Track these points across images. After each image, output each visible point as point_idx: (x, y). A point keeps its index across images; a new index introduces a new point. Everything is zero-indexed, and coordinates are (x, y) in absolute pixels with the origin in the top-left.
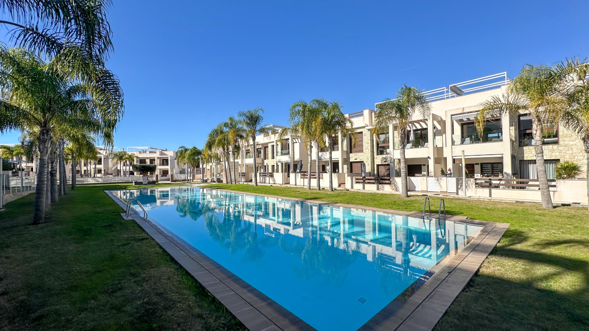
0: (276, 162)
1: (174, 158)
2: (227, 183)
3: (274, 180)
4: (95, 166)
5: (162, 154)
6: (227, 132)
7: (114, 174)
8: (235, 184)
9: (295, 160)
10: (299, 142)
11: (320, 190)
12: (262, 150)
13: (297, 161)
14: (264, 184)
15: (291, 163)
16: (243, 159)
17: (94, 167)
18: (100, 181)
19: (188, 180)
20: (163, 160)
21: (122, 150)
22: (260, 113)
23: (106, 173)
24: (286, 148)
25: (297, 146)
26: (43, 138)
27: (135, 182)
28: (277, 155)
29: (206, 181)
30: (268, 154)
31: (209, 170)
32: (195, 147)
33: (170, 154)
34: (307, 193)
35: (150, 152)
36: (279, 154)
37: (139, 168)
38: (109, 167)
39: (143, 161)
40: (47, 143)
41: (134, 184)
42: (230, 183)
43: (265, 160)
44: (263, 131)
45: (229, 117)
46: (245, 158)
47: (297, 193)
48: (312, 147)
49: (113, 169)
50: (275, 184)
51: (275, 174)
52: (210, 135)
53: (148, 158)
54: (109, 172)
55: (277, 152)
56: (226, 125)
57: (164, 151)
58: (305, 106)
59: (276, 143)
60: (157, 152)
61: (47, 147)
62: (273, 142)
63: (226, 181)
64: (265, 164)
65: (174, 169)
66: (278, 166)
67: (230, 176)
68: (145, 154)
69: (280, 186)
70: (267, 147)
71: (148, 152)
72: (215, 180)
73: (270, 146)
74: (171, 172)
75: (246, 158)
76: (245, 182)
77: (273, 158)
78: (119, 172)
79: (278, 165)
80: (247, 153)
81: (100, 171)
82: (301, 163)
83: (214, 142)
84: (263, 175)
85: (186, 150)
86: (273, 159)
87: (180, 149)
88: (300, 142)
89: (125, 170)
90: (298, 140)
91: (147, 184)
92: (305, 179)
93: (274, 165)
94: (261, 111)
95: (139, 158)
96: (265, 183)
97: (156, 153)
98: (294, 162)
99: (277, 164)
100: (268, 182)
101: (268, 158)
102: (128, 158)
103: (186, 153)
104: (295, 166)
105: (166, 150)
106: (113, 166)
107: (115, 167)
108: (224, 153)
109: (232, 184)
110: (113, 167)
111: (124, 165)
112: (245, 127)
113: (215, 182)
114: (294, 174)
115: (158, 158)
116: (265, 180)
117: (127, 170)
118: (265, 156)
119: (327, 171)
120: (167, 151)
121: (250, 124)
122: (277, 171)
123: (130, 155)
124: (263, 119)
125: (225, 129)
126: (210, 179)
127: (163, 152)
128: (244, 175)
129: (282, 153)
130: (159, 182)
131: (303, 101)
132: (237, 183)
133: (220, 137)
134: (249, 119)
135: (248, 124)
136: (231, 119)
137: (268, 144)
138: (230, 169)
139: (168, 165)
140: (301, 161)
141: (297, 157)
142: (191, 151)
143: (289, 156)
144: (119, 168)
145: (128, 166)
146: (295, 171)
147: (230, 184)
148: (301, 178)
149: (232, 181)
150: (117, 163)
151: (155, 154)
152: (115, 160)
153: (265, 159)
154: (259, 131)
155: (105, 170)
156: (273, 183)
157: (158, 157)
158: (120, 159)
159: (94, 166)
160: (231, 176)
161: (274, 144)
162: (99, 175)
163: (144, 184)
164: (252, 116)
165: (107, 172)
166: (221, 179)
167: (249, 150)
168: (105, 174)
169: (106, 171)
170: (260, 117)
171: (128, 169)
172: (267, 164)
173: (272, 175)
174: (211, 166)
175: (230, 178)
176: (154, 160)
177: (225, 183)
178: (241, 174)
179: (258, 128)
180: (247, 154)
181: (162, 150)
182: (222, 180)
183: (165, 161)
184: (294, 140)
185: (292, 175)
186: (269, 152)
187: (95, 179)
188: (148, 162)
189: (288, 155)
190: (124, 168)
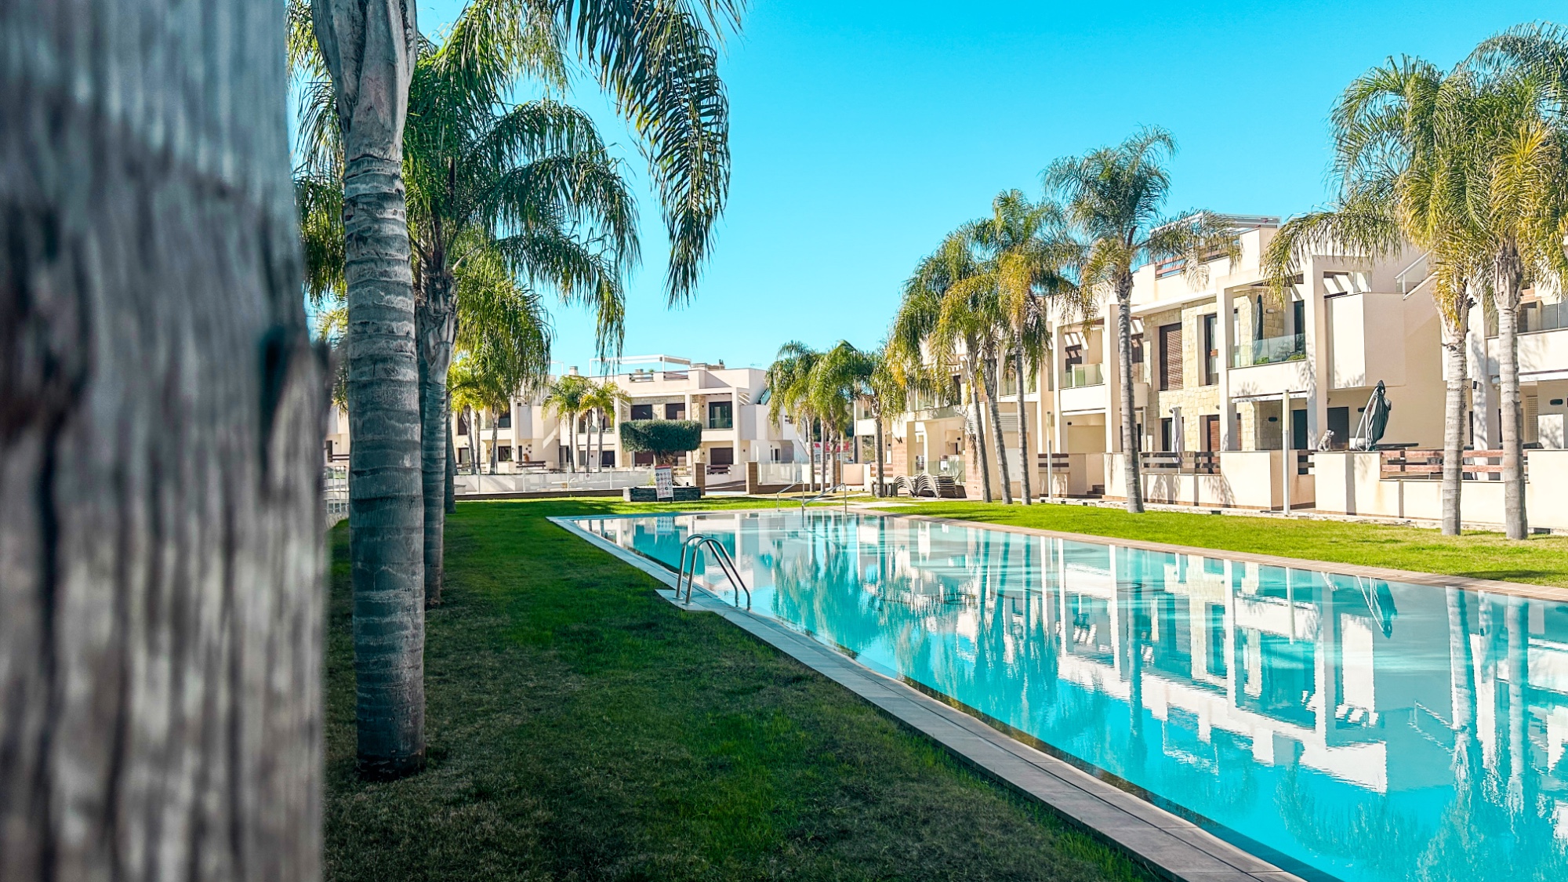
0: (1229, 399)
1: (753, 396)
2: (989, 500)
3: (1224, 490)
4: (495, 434)
5: (708, 381)
6: (986, 265)
7: (549, 465)
8: (1029, 503)
9: (1340, 383)
10: (1358, 291)
11: (1523, 535)
12: (1147, 346)
13: (1347, 392)
14: (1172, 507)
15: (1314, 400)
16: (1051, 389)
17: (490, 438)
18: (511, 486)
19: (817, 488)
20: (713, 405)
21: (572, 372)
22: (1158, 158)
23: (523, 460)
24: (1283, 325)
25: (1349, 315)
26: (435, 311)
27: (632, 491)
28: (1231, 365)
29: (891, 491)
30: (1180, 361)
31: (900, 441)
32: (846, 345)
33: (736, 383)
34: (1454, 550)
35: (668, 376)
36: (1245, 356)
37: (645, 436)
38: (535, 436)
39: (641, 410)
40: (446, 325)
41: (626, 497)
42: (1005, 498)
43: (1162, 394)
44: (1168, 243)
45: (996, 194)
46: (1061, 388)
47: (1387, 545)
48: (1470, 304)
49: (546, 443)
50: (1228, 506)
51: (1227, 460)
52: (915, 287)
53: (659, 399)
54: (534, 458)
55: (1232, 350)
56: (983, 233)
57: (715, 368)
58: (1430, 85)
59: (1228, 303)
60: (689, 374)
61: (447, 343)
62: (1212, 299)
63: (981, 488)
64: (1164, 414)
65: (752, 442)
66: (1236, 418)
67: (1000, 468)
68: (647, 384)
69: (1264, 515)
70: (1178, 326)
71: (658, 377)
72: (933, 485)
73: (1190, 322)
74: (740, 455)
75: (1066, 384)
76: (1069, 496)
77: (1210, 379)
78: (565, 454)
79: (1239, 415)
80: (1069, 363)
81: (504, 453)
82: (1381, 397)
83: (934, 317)
84: (1162, 466)
85: (809, 360)
86: (1209, 383)
87: (785, 356)
88: (1363, 287)
89: (584, 448)
90: (1353, 281)
91: (670, 499)
92: (1407, 485)
93: (1216, 417)
94: (1159, 145)
95: (629, 399)
96: (1171, 502)
97: (686, 378)
98: (1331, 394)
99: (1232, 408)
100: (1192, 500)
101: (1180, 381)
102: (595, 402)
103: (813, 370)
104: (1339, 421)
105: (721, 366)
106: (547, 435)
107: (551, 438)
108: (973, 363)
109: (1010, 501)
110: (545, 437)
111: (582, 430)
112: (1079, 233)
113: (931, 494)
114: (1340, 458)
115: (695, 398)
116: (1172, 490)
117: (592, 448)
118: (1164, 373)
119: (1543, 441)
120: (723, 368)
121: (1104, 217)
122: (1235, 445)
123: (600, 387)
124: (1166, 187)
125: (980, 254)
126: (909, 481)
127: (711, 372)
128: (1061, 463)
129: (1257, 350)
130: (708, 494)
131: (1412, 61)
132: (1033, 500)
133: (957, 291)
134: (1101, 193)
135: (1096, 218)
136: (1006, 201)
137: (1179, 310)
138: (1000, 437)
139: (728, 425)
140: (1381, 387)
141: (1351, 370)
142: (833, 360)
143: (1302, 364)
144: (565, 442)
145: (595, 431)
146: (1338, 441)
147: (1004, 503)
148: (1385, 477)
149: (1012, 488)
150: (558, 420)
151: (685, 381)
152: (553, 409)
153: (1164, 386)
154: (1149, 246)
155: (520, 447)
156: (1219, 502)
157: (694, 396)
158: (570, 405)
159: (491, 432)
160: (1005, 465)
161: (1219, 308)
162: (502, 467)
163: (661, 500)
164: (1114, 180)
165: (527, 457)
166: (957, 483)
167: (1080, 347)
168: (520, 463)
169: (524, 451)
170: (1156, 179)
171: (597, 442)
172: (1177, 410)
173: (1207, 463)
174: (911, 426)
175: (1001, 475)
176: (682, 407)
177: (981, 496)
178: (1049, 461)
179: (1146, 228)
180: (1069, 368)
181: (706, 365)
182: (962, 488)
183: (718, 409)
184: (1328, 282)
185: (1328, 466)
186: (1185, 349)
187: (493, 479)
188: (659, 413)
189: (1298, 359)
190: (583, 439)
